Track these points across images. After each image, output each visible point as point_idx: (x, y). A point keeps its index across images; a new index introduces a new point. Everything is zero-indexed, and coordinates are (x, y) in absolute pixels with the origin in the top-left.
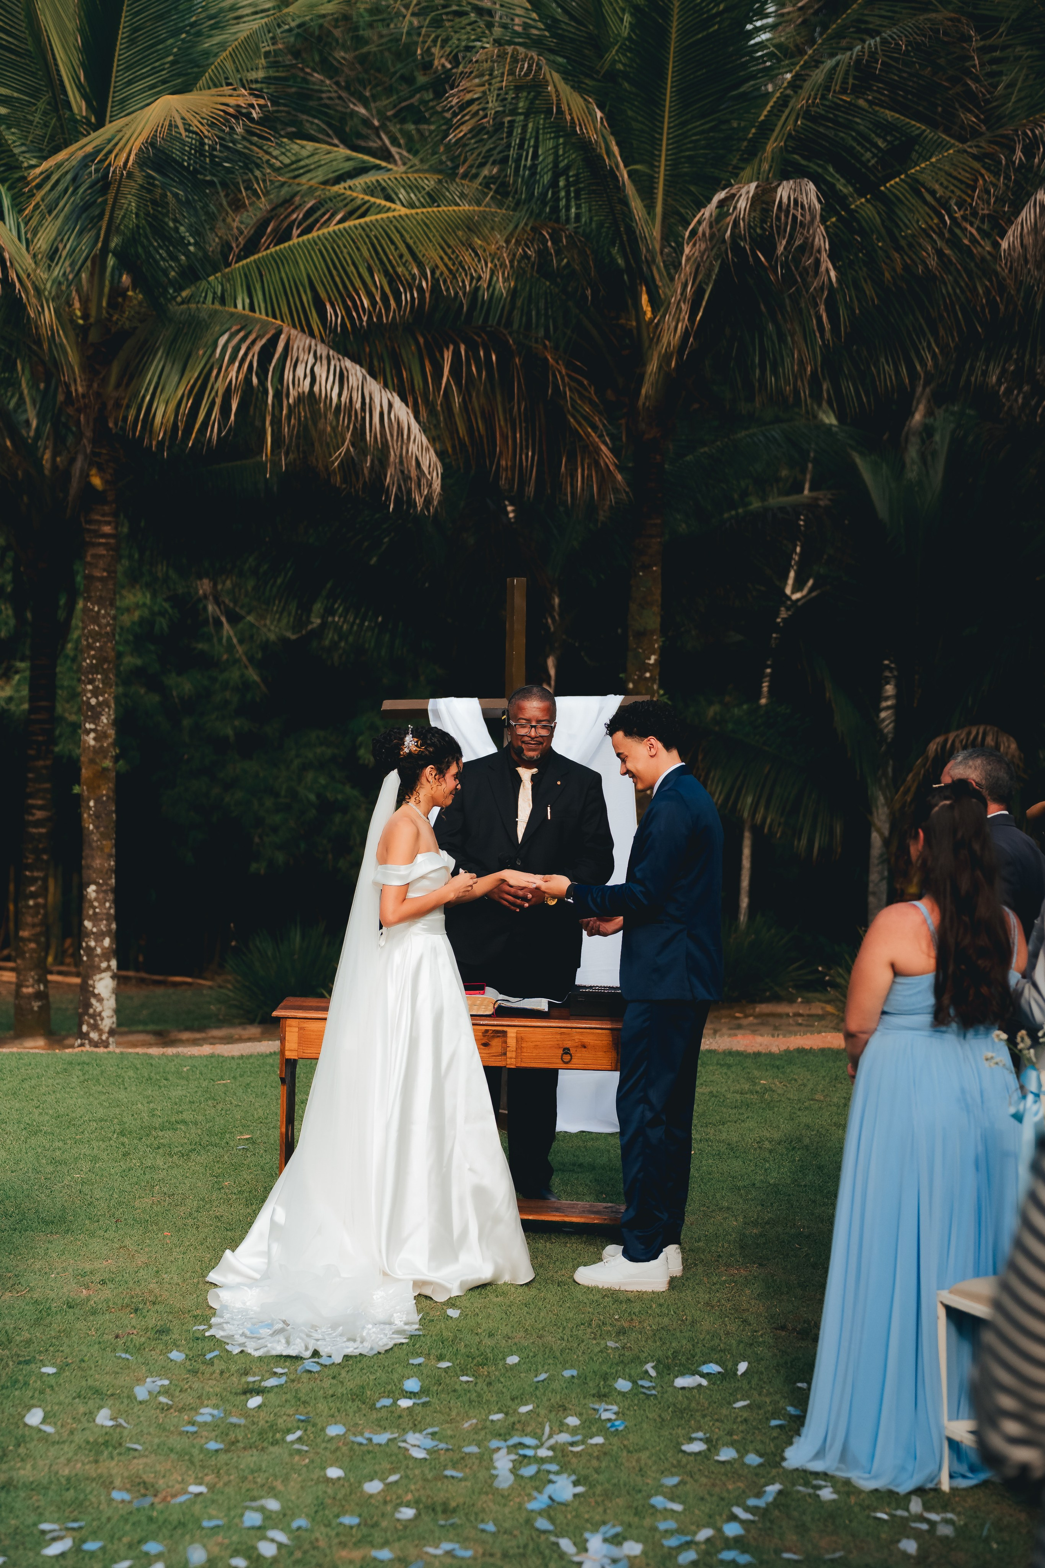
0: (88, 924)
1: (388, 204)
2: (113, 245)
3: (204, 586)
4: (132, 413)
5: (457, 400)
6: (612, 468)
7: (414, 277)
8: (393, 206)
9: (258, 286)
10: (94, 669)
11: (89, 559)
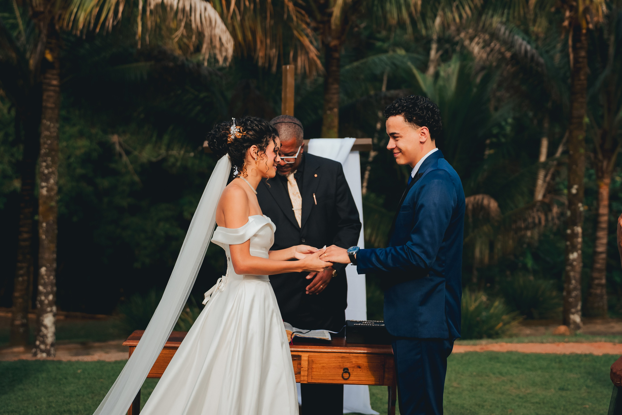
0: (41, 288)
3: (115, 138)
5: (239, 18)
6: (315, 58)
10: (47, 155)
11: (45, 97)
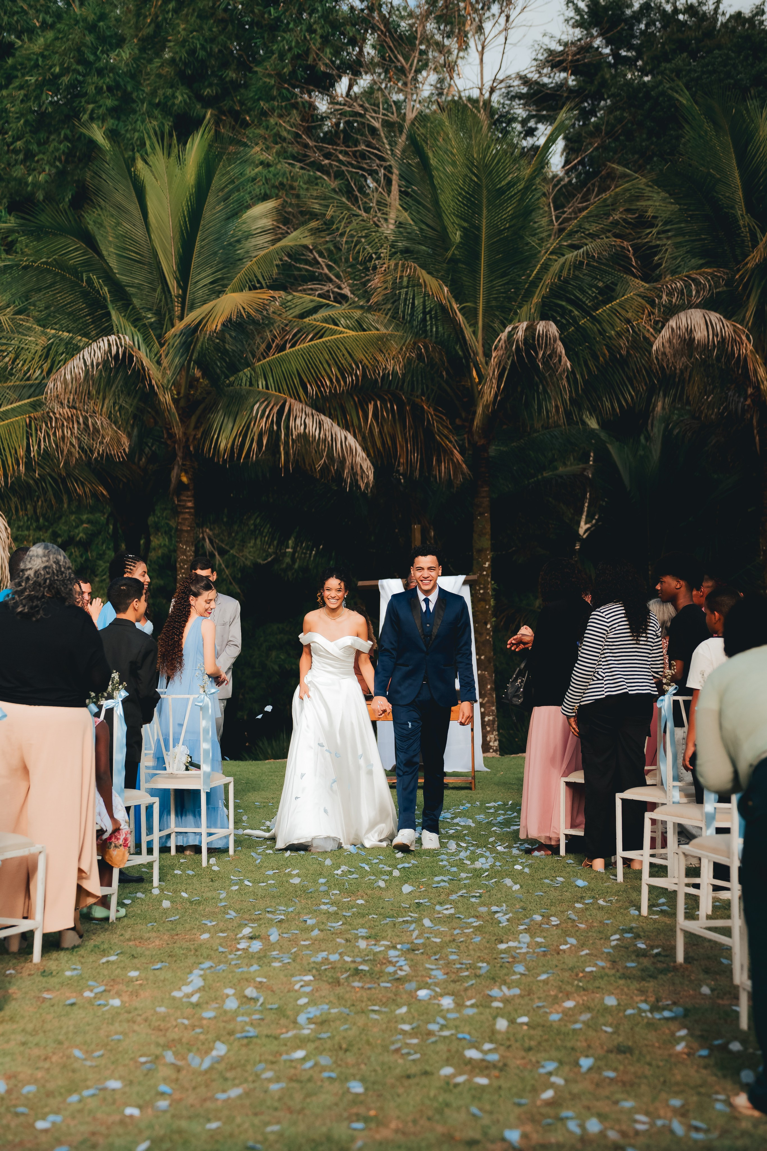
1: (336, 327)
2: (194, 358)
4: (207, 443)
5: (377, 430)
6: (461, 462)
7: (353, 369)
8: (338, 328)
9: (270, 375)
11: (180, 520)
